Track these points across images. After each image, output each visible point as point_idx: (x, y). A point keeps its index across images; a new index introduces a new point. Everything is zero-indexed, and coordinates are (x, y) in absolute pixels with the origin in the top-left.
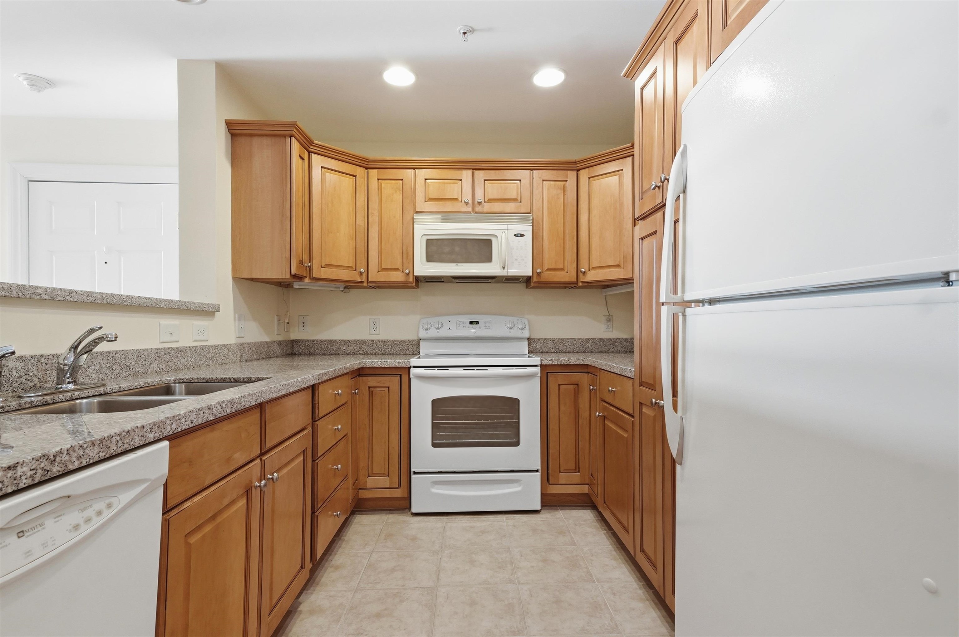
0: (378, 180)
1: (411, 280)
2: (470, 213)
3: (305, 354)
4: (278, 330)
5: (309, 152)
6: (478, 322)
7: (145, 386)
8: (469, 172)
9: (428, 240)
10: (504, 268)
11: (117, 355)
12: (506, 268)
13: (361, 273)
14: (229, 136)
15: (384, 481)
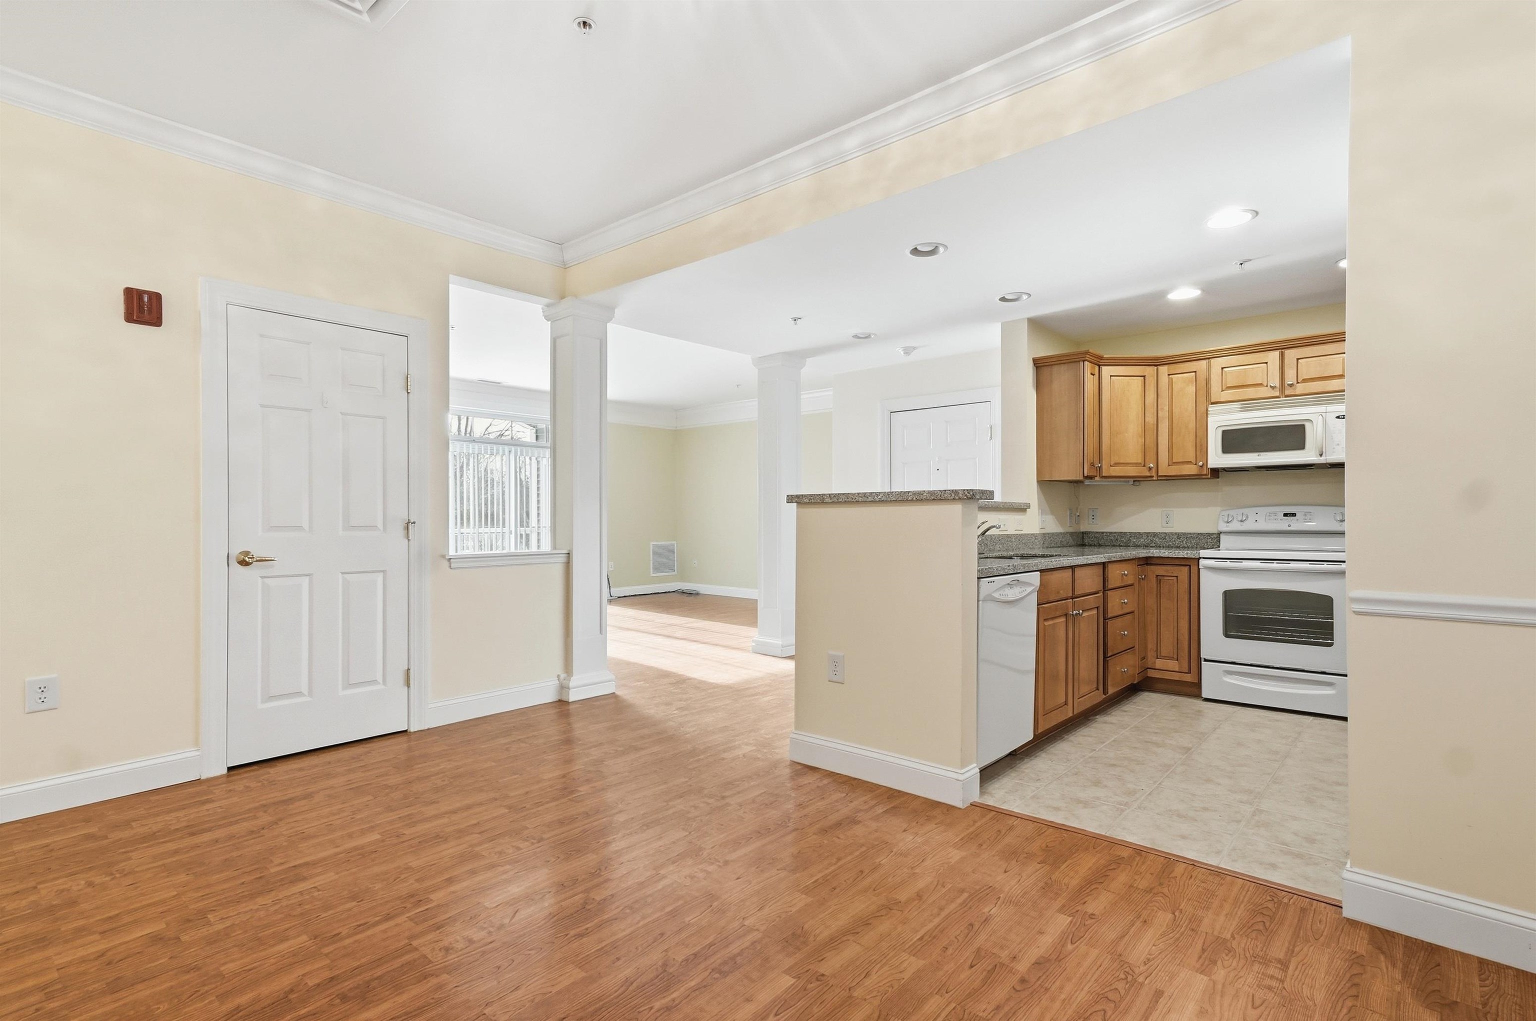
0: (1169, 375)
1: (1205, 472)
2: (1278, 397)
3: (1095, 545)
4: (1070, 522)
5: (1099, 366)
6: (1295, 514)
8: (1277, 353)
9: (1224, 432)
10: (1321, 455)
12: (1324, 454)
13: (1150, 469)
14: (1035, 368)
15: (1173, 665)
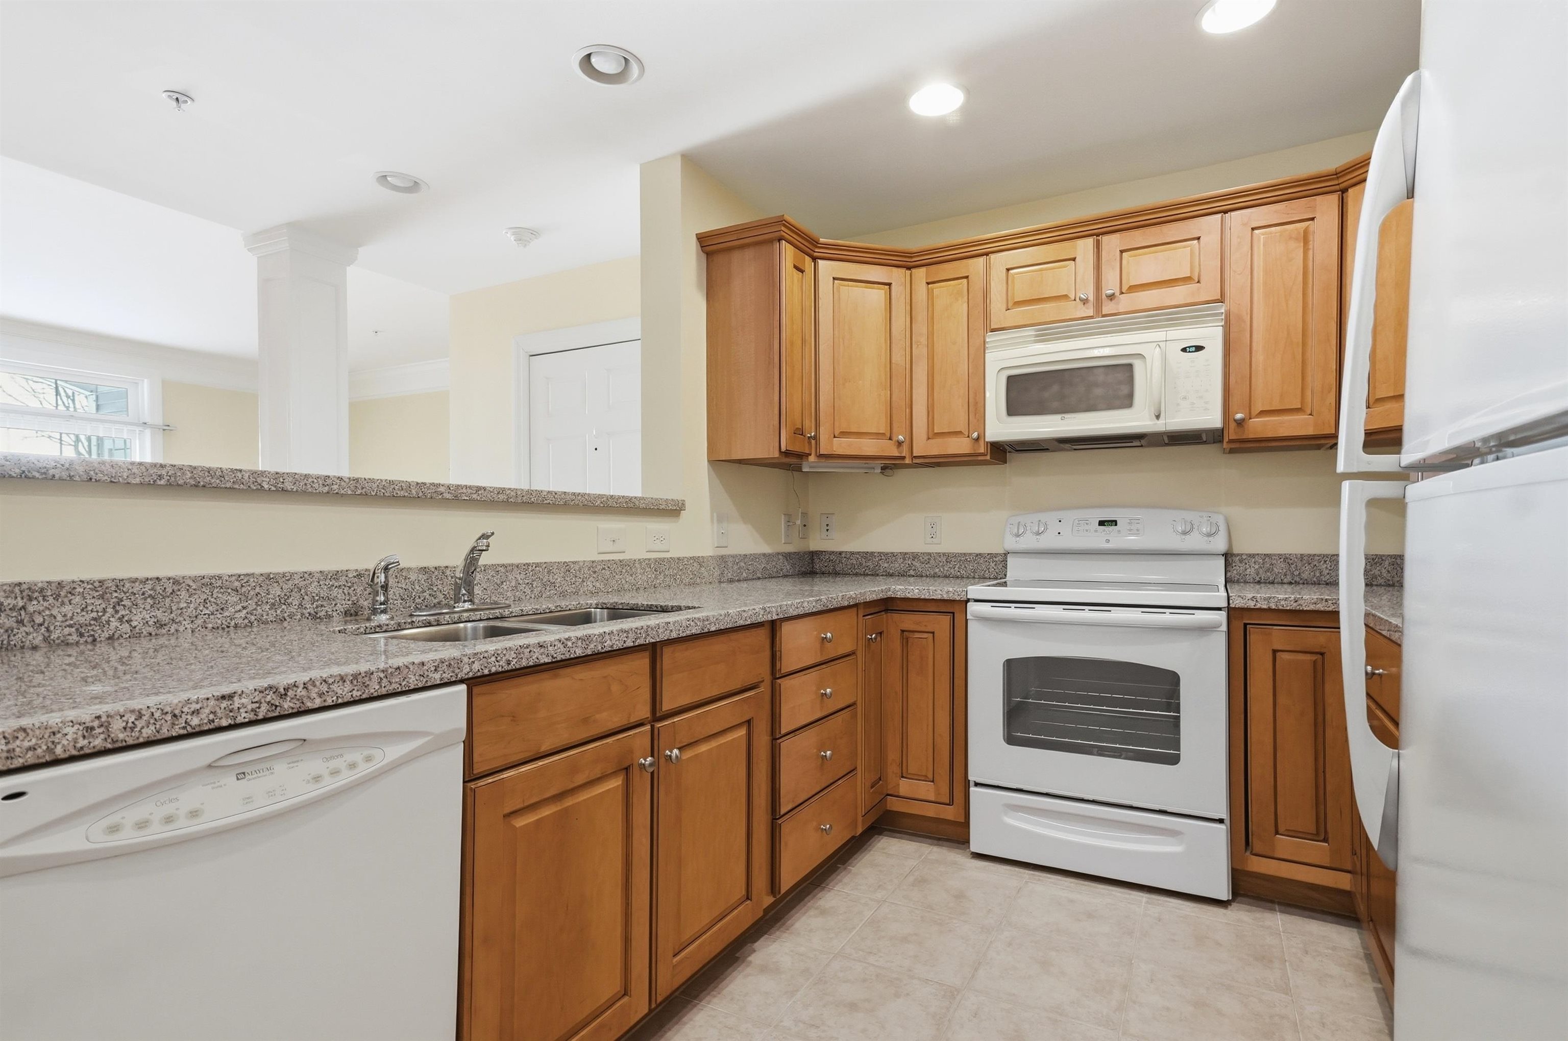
0: (928, 283)
1: (982, 450)
2: (1091, 317)
3: (829, 574)
4: (787, 536)
5: (814, 259)
6: (1116, 521)
7: (556, 610)
8: (1090, 241)
9: (1010, 379)
10: (1158, 417)
11: (537, 568)
12: (1162, 415)
13: (900, 444)
14: (704, 256)
15: (925, 790)
